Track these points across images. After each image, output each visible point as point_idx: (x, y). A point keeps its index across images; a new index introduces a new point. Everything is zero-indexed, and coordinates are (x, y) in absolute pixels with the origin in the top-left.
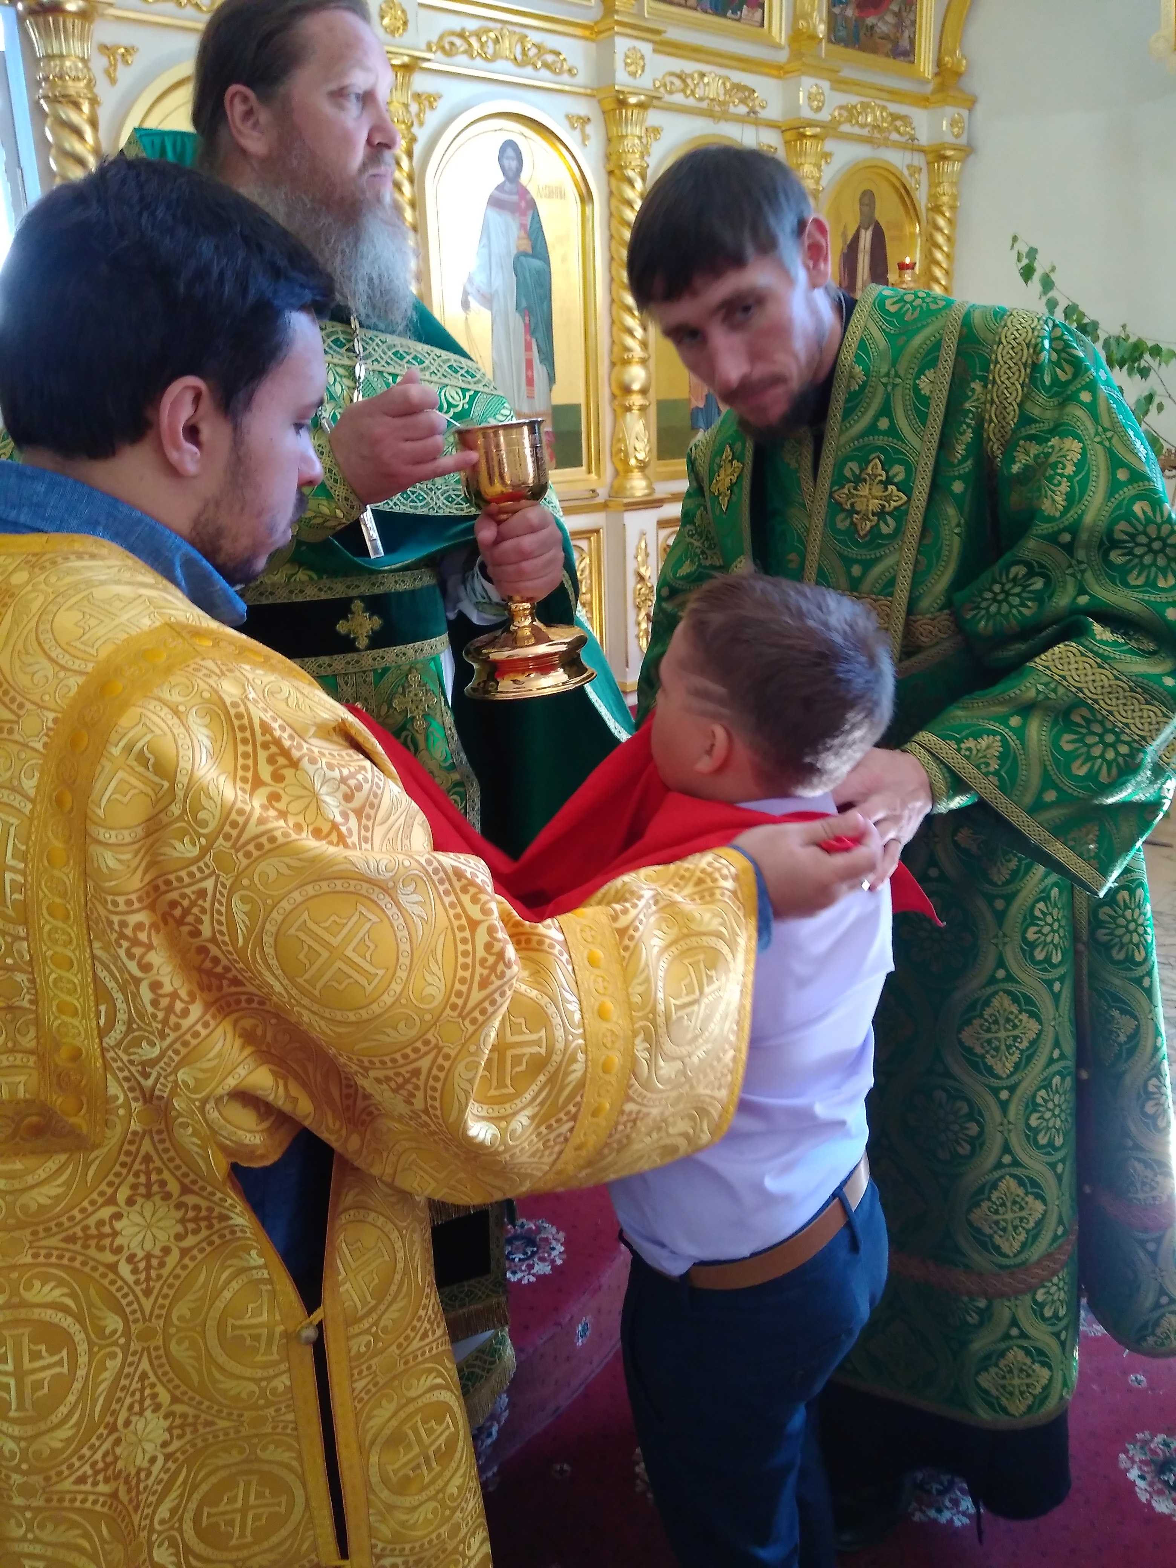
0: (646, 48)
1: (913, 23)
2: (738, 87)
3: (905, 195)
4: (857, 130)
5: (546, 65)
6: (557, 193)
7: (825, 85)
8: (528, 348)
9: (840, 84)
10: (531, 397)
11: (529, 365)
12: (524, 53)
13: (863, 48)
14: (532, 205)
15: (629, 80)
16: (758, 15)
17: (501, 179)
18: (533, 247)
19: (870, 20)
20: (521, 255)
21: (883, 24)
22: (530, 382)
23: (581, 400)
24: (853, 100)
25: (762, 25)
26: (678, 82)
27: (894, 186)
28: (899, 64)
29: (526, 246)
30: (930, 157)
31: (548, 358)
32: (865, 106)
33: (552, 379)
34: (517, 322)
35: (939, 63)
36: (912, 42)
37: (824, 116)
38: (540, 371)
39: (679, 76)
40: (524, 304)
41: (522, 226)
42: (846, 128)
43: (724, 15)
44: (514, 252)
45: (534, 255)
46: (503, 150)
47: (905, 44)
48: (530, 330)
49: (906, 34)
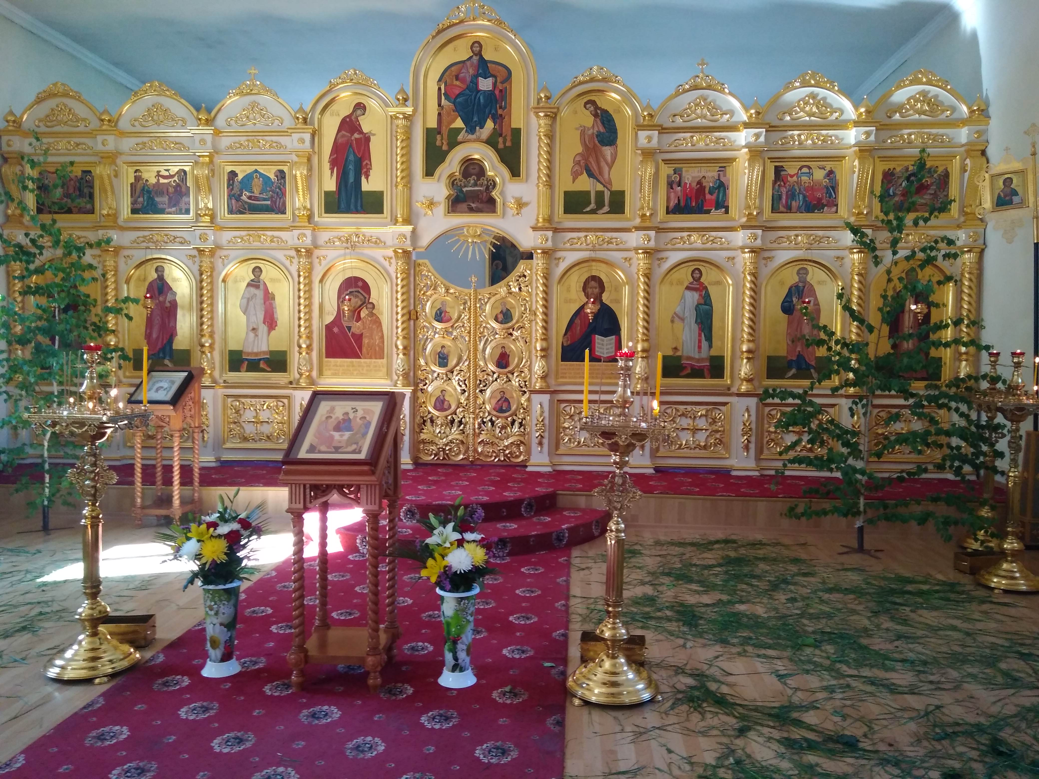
0: (758, 232)
2: (819, 237)
5: (715, 243)
6: (718, 283)
8: (700, 335)
10: (700, 352)
11: (700, 341)
12: (705, 240)
14: (706, 288)
15: (750, 244)
16: (834, 209)
17: (691, 280)
18: (705, 302)
20: (699, 305)
21: (923, 199)
22: (700, 347)
23: (725, 354)
25: (837, 212)
26: (783, 240)
28: (939, 215)
29: (702, 302)
31: (709, 339)
33: (710, 346)
34: (695, 327)
35: (963, 211)
38: (705, 344)
39: (784, 237)
40: (699, 321)
41: (700, 295)
43: (813, 212)
44: (696, 303)
45: (705, 304)
46: (693, 272)
48: (701, 330)
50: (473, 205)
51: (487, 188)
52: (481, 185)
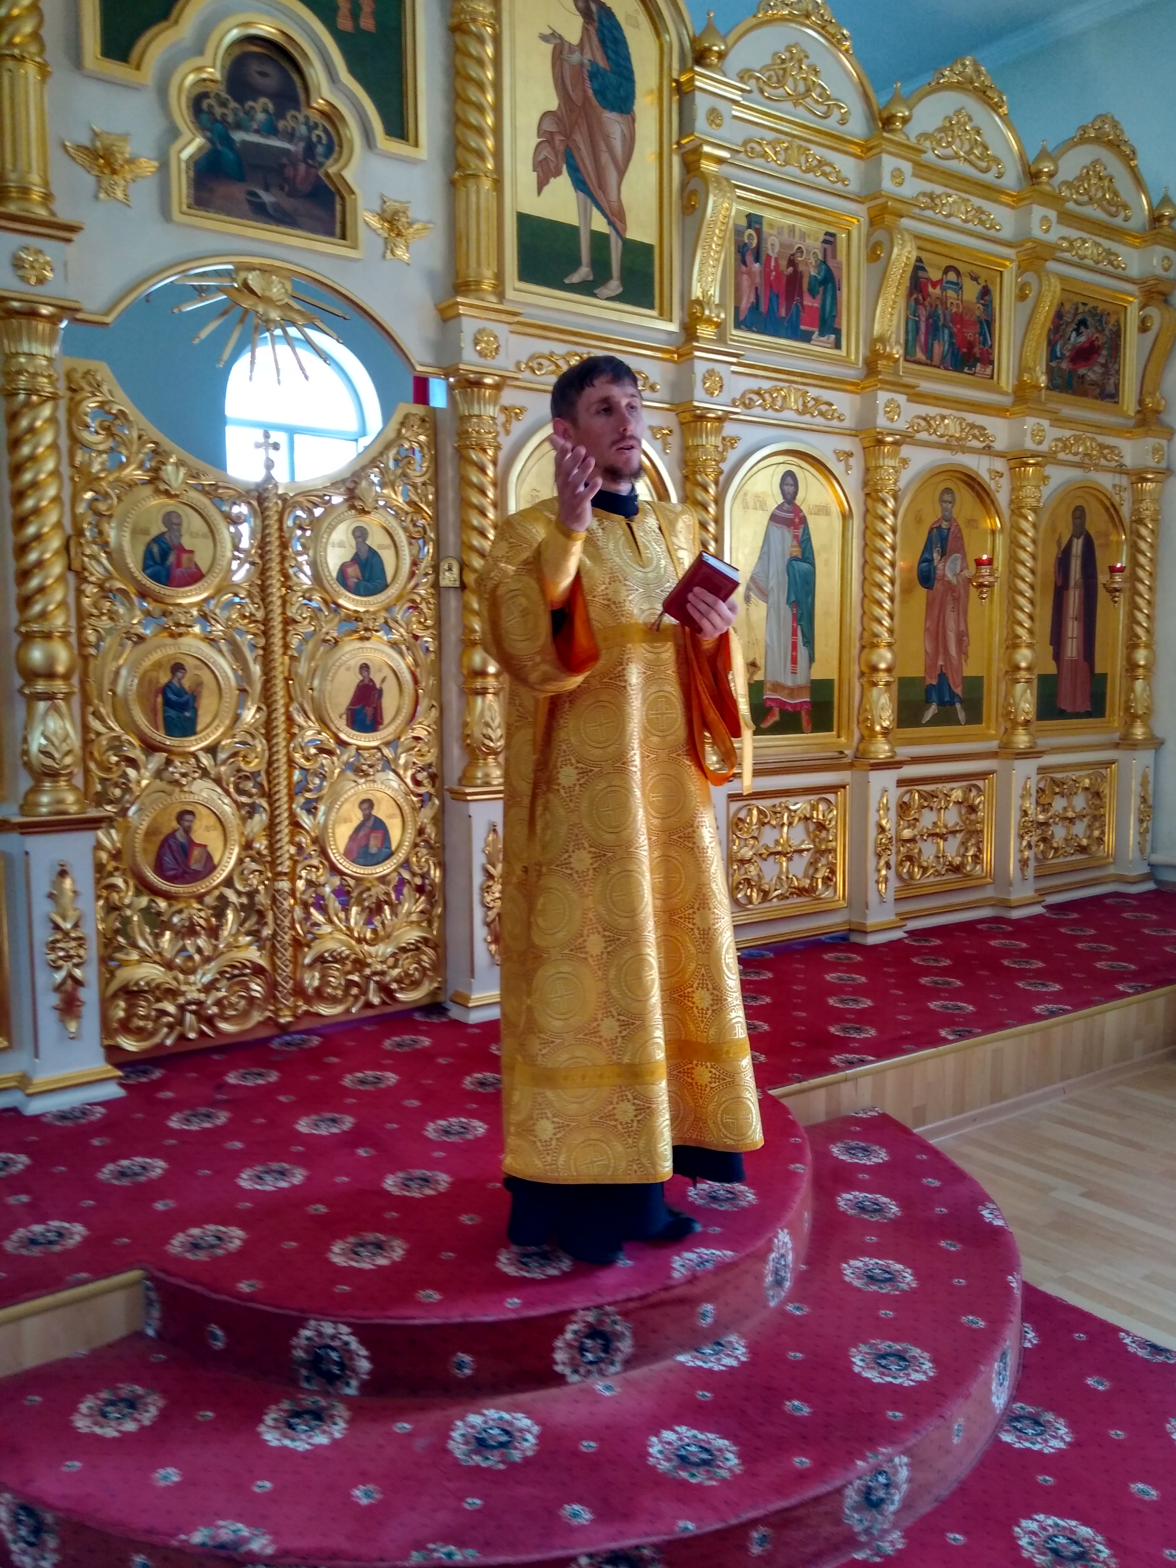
0: (901, 399)
1: (1118, 372)
2: (972, 426)
3: (1112, 511)
4: (1070, 457)
5: (821, 414)
6: (823, 510)
7: (1045, 423)
9: (1057, 421)
10: (794, 673)
11: (794, 647)
12: (805, 404)
13: (1075, 393)
14: (803, 520)
15: (888, 424)
16: (988, 370)
17: (780, 500)
18: (803, 553)
19: (1082, 371)
20: (794, 559)
21: (1092, 373)
22: (794, 661)
23: (835, 676)
24: (1067, 433)
26: (923, 423)
27: (1102, 502)
28: (1107, 404)
29: (797, 552)
30: (1134, 478)
31: (809, 641)
32: (1077, 439)
33: (812, 659)
34: (787, 613)
35: (1141, 402)
36: (1117, 386)
37: (1044, 447)
38: (802, 652)
39: (924, 419)
40: (793, 598)
41: (796, 537)
42: (1062, 456)
43: (962, 371)
44: (788, 557)
45: (803, 560)
46: (783, 478)
47: (1110, 389)
48: (796, 619)
49: (1112, 381)
50: (267, 198)
51: (310, 149)
52: (291, 136)
